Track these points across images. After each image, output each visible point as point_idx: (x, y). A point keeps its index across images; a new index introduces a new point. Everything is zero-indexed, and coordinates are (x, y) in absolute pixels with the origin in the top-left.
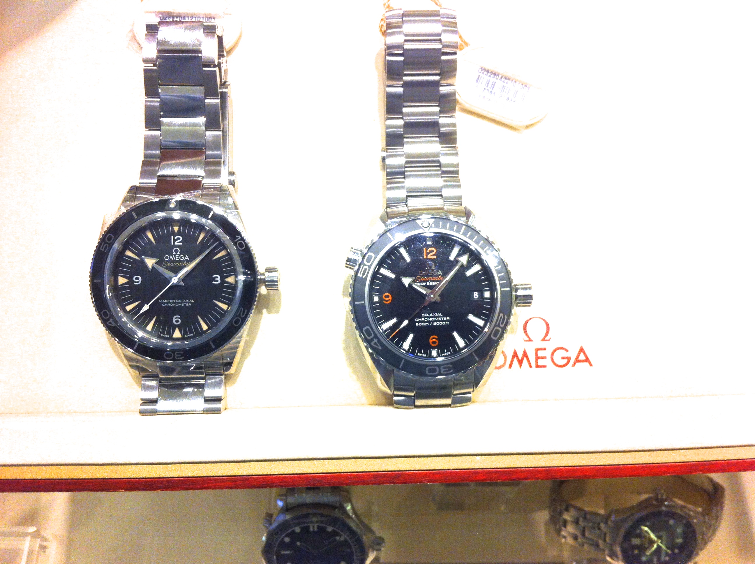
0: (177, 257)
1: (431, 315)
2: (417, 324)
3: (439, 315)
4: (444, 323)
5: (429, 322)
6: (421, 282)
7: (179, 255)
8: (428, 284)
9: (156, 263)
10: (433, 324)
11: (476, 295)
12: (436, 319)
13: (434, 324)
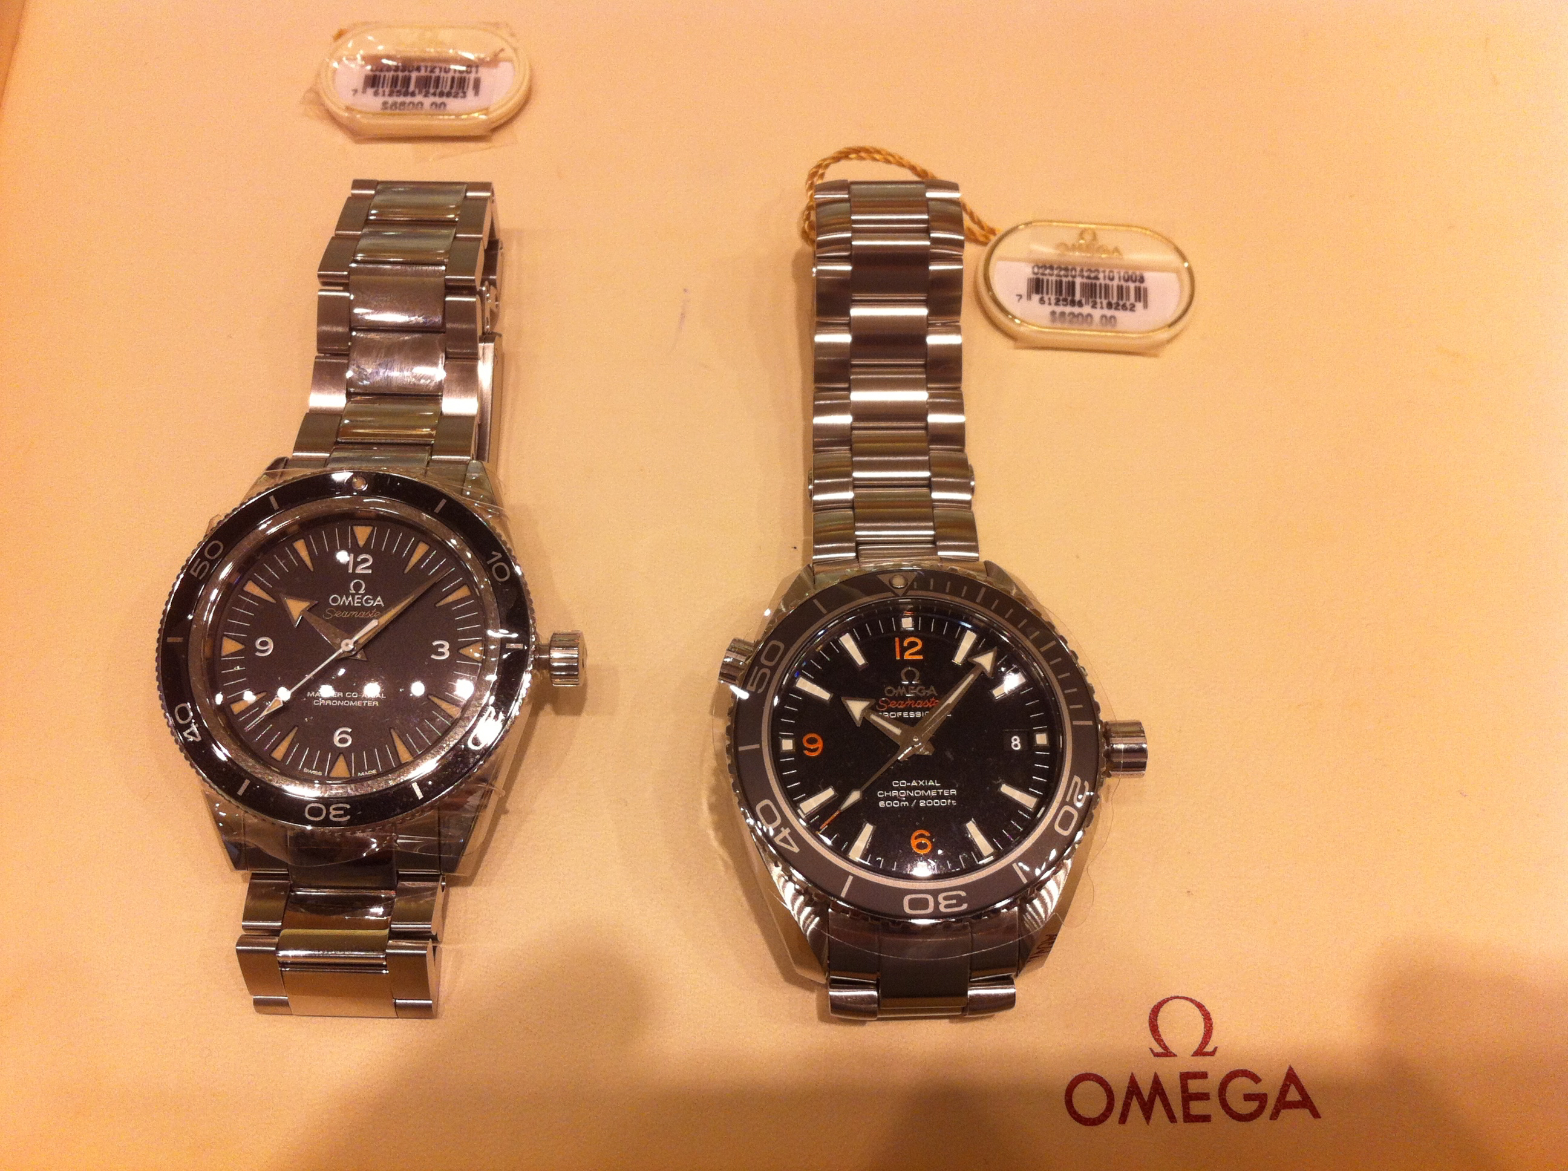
0: (358, 598)
1: (914, 783)
2: (882, 804)
3: (931, 783)
4: (943, 803)
5: (909, 799)
6: (889, 711)
7: (363, 595)
8: (905, 714)
9: (310, 609)
10: (918, 803)
11: (1016, 743)
12: (926, 792)
13: (922, 804)
